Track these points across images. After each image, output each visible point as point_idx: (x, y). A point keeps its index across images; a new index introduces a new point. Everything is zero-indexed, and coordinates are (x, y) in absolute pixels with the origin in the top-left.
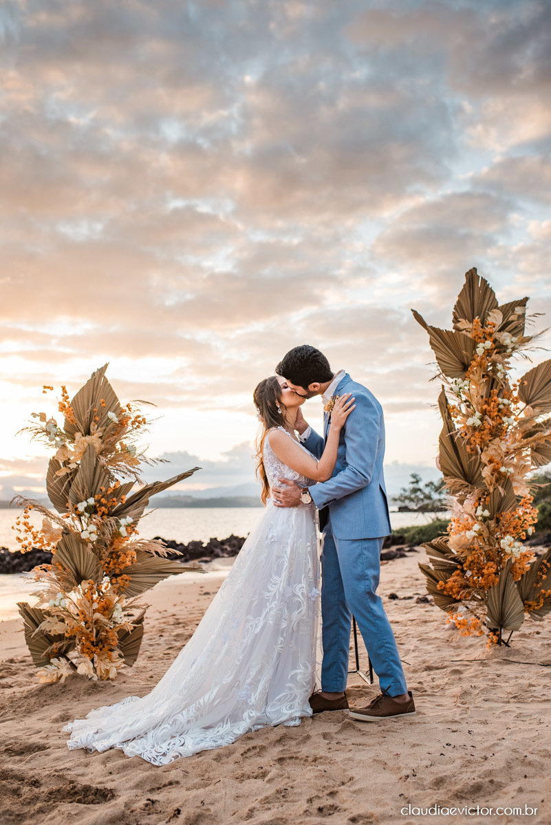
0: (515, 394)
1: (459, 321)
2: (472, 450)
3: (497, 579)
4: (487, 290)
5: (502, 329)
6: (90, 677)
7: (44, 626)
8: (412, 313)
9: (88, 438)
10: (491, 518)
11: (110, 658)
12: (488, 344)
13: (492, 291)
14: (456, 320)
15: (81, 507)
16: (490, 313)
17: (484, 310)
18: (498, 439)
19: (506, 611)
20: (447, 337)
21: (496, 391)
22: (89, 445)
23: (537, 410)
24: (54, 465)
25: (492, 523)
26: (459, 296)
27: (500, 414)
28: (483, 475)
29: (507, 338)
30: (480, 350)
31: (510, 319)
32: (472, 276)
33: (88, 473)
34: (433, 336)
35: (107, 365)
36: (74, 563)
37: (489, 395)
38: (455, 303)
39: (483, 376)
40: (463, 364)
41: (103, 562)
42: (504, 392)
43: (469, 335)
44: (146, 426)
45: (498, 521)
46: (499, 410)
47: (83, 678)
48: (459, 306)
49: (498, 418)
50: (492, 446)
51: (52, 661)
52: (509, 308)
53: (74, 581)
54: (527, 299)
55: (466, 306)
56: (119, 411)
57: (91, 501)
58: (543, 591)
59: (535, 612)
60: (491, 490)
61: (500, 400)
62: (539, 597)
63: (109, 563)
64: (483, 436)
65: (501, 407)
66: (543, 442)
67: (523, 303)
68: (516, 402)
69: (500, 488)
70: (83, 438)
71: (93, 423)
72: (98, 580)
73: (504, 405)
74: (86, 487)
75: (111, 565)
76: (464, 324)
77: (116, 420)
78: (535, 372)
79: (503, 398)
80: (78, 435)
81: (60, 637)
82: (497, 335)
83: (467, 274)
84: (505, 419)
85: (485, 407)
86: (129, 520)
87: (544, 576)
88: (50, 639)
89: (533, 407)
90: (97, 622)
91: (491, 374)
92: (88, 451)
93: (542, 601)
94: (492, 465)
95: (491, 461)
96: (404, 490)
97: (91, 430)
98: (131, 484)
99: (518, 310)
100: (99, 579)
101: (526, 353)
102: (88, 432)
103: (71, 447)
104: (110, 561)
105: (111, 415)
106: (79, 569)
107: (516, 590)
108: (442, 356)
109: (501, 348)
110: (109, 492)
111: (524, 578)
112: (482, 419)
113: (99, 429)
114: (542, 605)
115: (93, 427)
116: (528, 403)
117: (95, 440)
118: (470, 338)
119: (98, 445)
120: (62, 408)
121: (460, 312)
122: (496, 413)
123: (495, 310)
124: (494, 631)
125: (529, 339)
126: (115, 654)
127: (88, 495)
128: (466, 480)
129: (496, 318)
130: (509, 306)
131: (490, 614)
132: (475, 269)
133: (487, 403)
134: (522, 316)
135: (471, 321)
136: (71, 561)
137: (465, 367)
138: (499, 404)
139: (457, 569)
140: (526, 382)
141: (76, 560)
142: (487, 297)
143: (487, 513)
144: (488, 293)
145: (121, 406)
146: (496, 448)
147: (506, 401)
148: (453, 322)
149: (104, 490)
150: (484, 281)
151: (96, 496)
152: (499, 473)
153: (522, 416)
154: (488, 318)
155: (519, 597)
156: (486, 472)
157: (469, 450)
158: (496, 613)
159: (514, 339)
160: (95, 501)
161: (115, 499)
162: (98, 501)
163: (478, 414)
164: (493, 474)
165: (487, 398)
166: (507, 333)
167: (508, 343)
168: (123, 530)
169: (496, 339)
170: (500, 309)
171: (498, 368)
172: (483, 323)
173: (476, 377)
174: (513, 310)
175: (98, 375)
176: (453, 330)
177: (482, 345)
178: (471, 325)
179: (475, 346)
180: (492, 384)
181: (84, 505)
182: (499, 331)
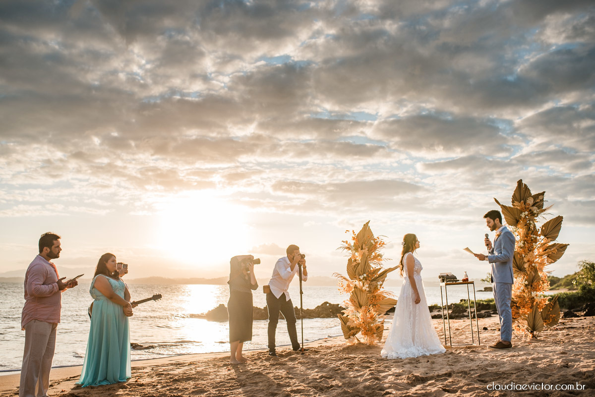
0: (539, 233)
2: (520, 256)
3: (532, 310)
4: (527, 189)
5: (533, 205)
6: (365, 344)
7: (348, 324)
8: (494, 200)
9: (363, 251)
10: (528, 285)
11: (373, 336)
12: (527, 213)
13: (529, 189)
14: (513, 202)
15: (361, 277)
16: (528, 199)
17: (525, 197)
18: (531, 252)
19: (535, 324)
20: (508, 209)
21: (530, 232)
22: (363, 253)
23: (549, 239)
24: (350, 260)
25: (529, 287)
26: (515, 191)
28: (525, 267)
29: (535, 210)
30: (523, 215)
31: (537, 201)
32: (520, 183)
33: (363, 264)
34: (503, 209)
35: (369, 221)
36: (358, 300)
37: (528, 234)
38: (513, 194)
39: (525, 225)
40: (516, 220)
41: (369, 299)
42: (535, 232)
43: (519, 208)
44: (385, 246)
45: (531, 286)
46: (532, 240)
47: (363, 344)
48: (514, 196)
49: (531, 243)
50: (529, 255)
51: (351, 337)
53: (358, 306)
54: (544, 192)
55: (517, 196)
56: (374, 240)
57: (365, 275)
58: (551, 315)
59: (548, 324)
60: (529, 273)
61: (532, 236)
64: (525, 251)
65: (533, 238)
66: (551, 253)
67: (543, 194)
68: (539, 236)
69: (532, 272)
70: (361, 251)
71: (364, 244)
72: (368, 307)
74: (363, 270)
75: (373, 301)
76: (516, 203)
77: (374, 243)
78: (548, 223)
79: (534, 235)
80: (359, 249)
81: (353, 328)
82: (531, 208)
83: (518, 182)
84: (534, 244)
85: (525, 239)
86: (381, 283)
87: (551, 309)
88: (350, 329)
89: (547, 238)
91: (528, 225)
92: (363, 255)
93: (551, 319)
94: (529, 263)
95: (528, 261)
97: (363, 248)
98: (380, 269)
99: (540, 197)
101: (544, 216)
102: (362, 249)
103: (357, 254)
105: (372, 241)
106: (360, 303)
107: (540, 316)
108: (507, 217)
109: (533, 214)
110: (371, 272)
111: (543, 310)
112: (524, 244)
113: (367, 246)
114: (551, 322)
115: (364, 246)
116: (545, 236)
117: (366, 251)
119: (367, 253)
120: (354, 239)
121: (515, 198)
123: (530, 197)
124: (530, 332)
125: (545, 210)
126: (375, 335)
127: (363, 273)
128: (518, 269)
129: (530, 201)
130: (536, 195)
131: (528, 325)
132: (521, 180)
133: (527, 237)
134: (542, 200)
135: (520, 202)
137: (517, 222)
138: (531, 238)
139: (514, 306)
140: (544, 228)
141: (359, 298)
142: (527, 192)
143: (526, 283)
144: (527, 190)
145: (375, 237)
146: (531, 255)
147: (535, 236)
149: (369, 271)
150: (525, 185)
152: (532, 266)
153: (543, 242)
154: (527, 201)
155: (541, 318)
156: (526, 266)
157: (519, 256)
158: (531, 324)
159: (538, 210)
160: (367, 275)
161: (374, 275)
163: (522, 242)
164: (529, 267)
165: (527, 235)
166: (535, 207)
167: (535, 212)
168: (379, 286)
169: (530, 210)
170: (532, 197)
171: (531, 222)
172: (525, 203)
173: (522, 226)
174: (538, 198)
175: (366, 226)
176: (512, 206)
177: (523, 213)
178: (520, 204)
179: (521, 213)
180: (529, 229)
181: (363, 276)
182: (532, 206)
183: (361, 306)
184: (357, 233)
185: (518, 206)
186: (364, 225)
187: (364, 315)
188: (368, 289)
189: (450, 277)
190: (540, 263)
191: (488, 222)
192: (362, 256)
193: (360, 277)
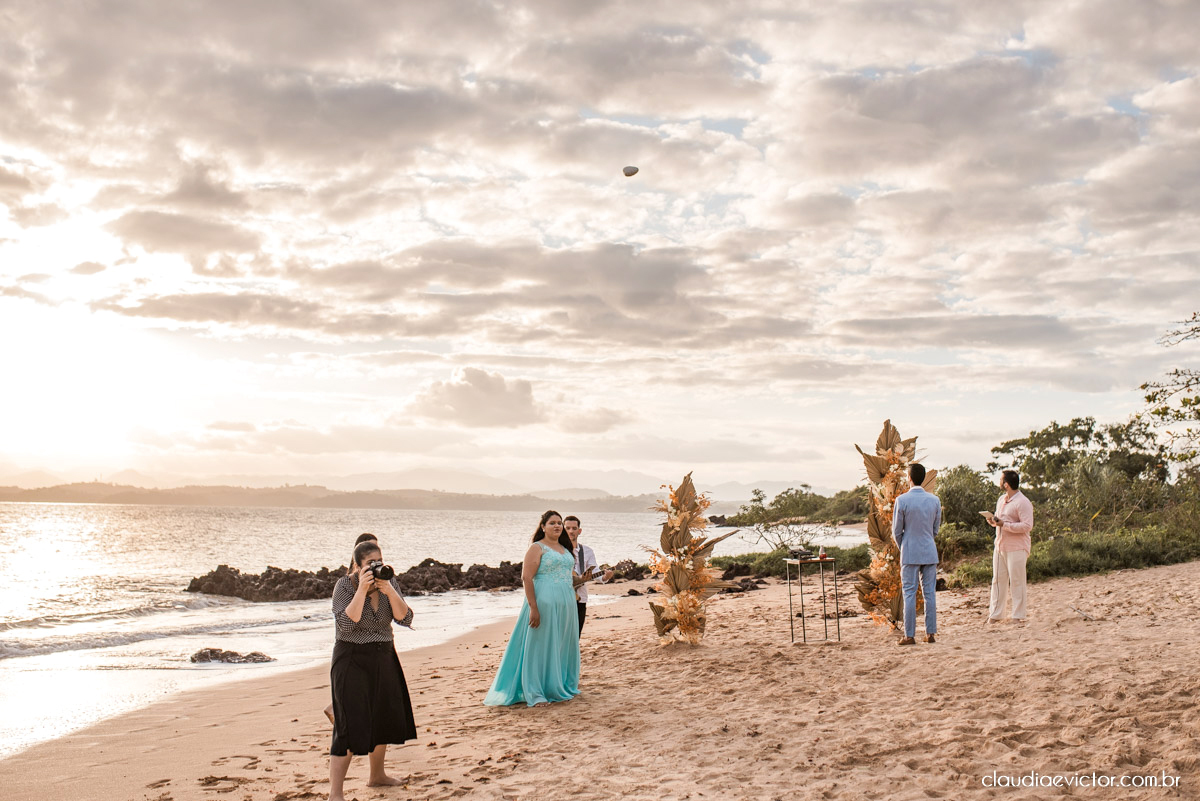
1: (880, 450)
4: (895, 432)
5: (904, 454)
7: (663, 615)
8: (855, 446)
9: (683, 513)
11: (693, 632)
12: (896, 466)
13: (898, 433)
14: (878, 449)
15: (681, 551)
16: (896, 446)
17: (893, 443)
20: (873, 460)
22: (685, 517)
25: (895, 563)
26: (880, 435)
30: (891, 469)
31: (907, 449)
32: (887, 424)
33: (682, 532)
34: (866, 459)
35: (691, 473)
38: (877, 439)
39: (892, 481)
40: (881, 473)
43: (885, 458)
47: (681, 643)
48: (879, 441)
51: (666, 633)
52: (907, 443)
54: (916, 438)
55: (883, 440)
57: (686, 548)
67: (914, 440)
70: (680, 514)
74: (682, 540)
76: (882, 451)
77: (697, 504)
80: (678, 511)
81: (668, 621)
82: (900, 458)
83: (885, 423)
88: (665, 622)
96: (745, 509)
97: (684, 509)
98: (705, 539)
99: (912, 445)
102: (682, 511)
105: (694, 501)
106: (677, 585)
108: (870, 470)
117: (687, 514)
118: (885, 461)
119: (688, 518)
120: (672, 497)
121: (880, 445)
123: (899, 444)
124: (894, 623)
126: (696, 630)
128: (881, 539)
129: (899, 449)
131: (892, 613)
132: (889, 421)
134: (914, 449)
135: (886, 450)
137: (882, 476)
139: (874, 588)
141: (677, 579)
142: (895, 436)
143: (892, 558)
144: (896, 434)
145: (697, 495)
148: (876, 451)
149: (691, 542)
150: (894, 427)
151: (688, 545)
154: (896, 449)
157: (884, 523)
158: (895, 611)
169: (899, 461)
170: (902, 443)
172: (893, 450)
174: (909, 444)
175: (687, 480)
176: (876, 455)
177: (892, 466)
178: (886, 453)
179: (888, 465)
180: (896, 486)
181: (683, 550)
182: (901, 456)
183: (678, 591)
184: (675, 489)
185: (884, 455)
186: (685, 478)
188: (692, 567)
192: (682, 521)
193: (678, 550)
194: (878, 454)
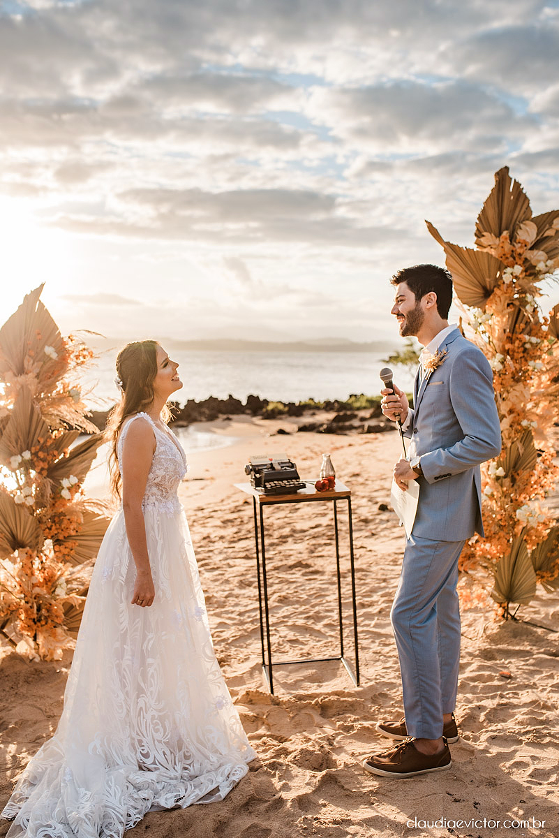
0: (545, 329)
1: (483, 236)
4: (520, 196)
5: (535, 246)
6: (31, 658)
8: (426, 225)
9: (21, 379)
10: (505, 477)
11: (54, 635)
12: (518, 269)
13: (527, 197)
14: (479, 234)
15: (15, 461)
16: (522, 225)
17: (513, 221)
18: (521, 385)
19: (516, 583)
20: (466, 256)
21: (522, 326)
22: (22, 387)
25: (507, 481)
26: (486, 203)
27: (526, 355)
29: (541, 259)
30: (507, 277)
31: (545, 235)
32: (503, 176)
33: (22, 419)
34: (451, 255)
35: (42, 286)
36: (8, 525)
37: (513, 330)
38: (479, 212)
39: (508, 305)
40: (484, 288)
41: (44, 526)
42: (533, 326)
43: (493, 252)
45: (513, 481)
46: (525, 350)
47: (23, 659)
48: (483, 218)
49: (523, 359)
50: (513, 393)
52: (545, 220)
53: (8, 547)
55: (492, 214)
56: (58, 344)
57: (27, 455)
59: (549, 583)
60: (509, 445)
61: (527, 337)
62: (554, 566)
63: (50, 529)
64: (504, 382)
65: (528, 346)
69: (519, 442)
70: (15, 379)
71: (27, 356)
72: (37, 547)
73: (531, 343)
74: (21, 437)
76: (488, 238)
77: (54, 356)
79: (531, 334)
80: (8, 375)
82: (528, 254)
83: (497, 174)
84: (530, 361)
85: (508, 346)
86: (73, 480)
90: (37, 597)
91: (517, 303)
92: (21, 393)
94: (512, 415)
95: (511, 412)
97: (25, 368)
99: (558, 223)
100: (40, 545)
102: (21, 371)
104: (52, 526)
105: (49, 350)
106: (15, 532)
107: (530, 560)
109: (532, 272)
110: (48, 444)
111: (540, 546)
112: (503, 361)
113: (36, 364)
114: (556, 576)
115: (28, 364)
117: (29, 379)
118: (495, 258)
119: (33, 387)
121: (484, 225)
122: (521, 355)
123: (527, 222)
124: (501, 603)
127: (23, 446)
129: (528, 233)
130: (546, 216)
131: (497, 587)
132: (507, 169)
133: (511, 340)
135: (499, 235)
136: (5, 525)
137: (487, 293)
138: (525, 343)
141: (12, 524)
142: (520, 204)
143: (501, 472)
144: (521, 200)
145: (62, 336)
146: (518, 394)
147: (534, 340)
148: (476, 235)
149: (42, 441)
150: (517, 185)
151: (33, 449)
152: (520, 425)
154: (519, 232)
155: (532, 567)
158: (504, 587)
159: (548, 262)
160: (32, 454)
161: (56, 453)
162: (35, 454)
163: (500, 356)
164: (511, 426)
165: (511, 335)
166: (541, 253)
167: (541, 266)
168: (65, 493)
169: (526, 259)
170: (534, 220)
171: (529, 298)
172: (512, 238)
173: (500, 307)
174: (551, 224)
175: (33, 298)
176: (475, 248)
177: (509, 270)
178: (497, 241)
179: (500, 269)
180: (517, 316)
181: (19, 459)
182: (531, 249)
183: (16, 544)
185: (494, 246)
186: (26, 297)
187: (27, 571)
189: (280, 473)
190: (540, 417)
191: (400, 299)
192: (18, 395)
193: (13, 459)
194: (479, 244)
